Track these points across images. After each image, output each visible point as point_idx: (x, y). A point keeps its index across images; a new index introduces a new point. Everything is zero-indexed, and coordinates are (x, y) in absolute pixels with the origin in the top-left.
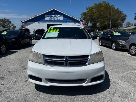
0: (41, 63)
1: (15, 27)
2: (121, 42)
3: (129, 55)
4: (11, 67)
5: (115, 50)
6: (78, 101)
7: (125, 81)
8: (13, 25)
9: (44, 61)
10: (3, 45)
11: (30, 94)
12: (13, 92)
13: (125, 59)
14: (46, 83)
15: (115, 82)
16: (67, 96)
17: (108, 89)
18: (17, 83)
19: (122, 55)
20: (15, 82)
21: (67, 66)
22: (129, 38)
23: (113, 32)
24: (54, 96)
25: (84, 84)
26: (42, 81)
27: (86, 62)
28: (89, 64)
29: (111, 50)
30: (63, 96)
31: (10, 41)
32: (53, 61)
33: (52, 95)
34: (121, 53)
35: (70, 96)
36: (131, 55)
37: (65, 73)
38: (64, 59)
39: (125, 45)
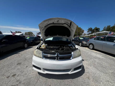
0: (40, 57)
1: (34, 35)
2: (84, 43)
3: (89, 49)
4: (27, 56)
5: (81, 46)
6: (65, 85)
7: (92, 66)
8: (33, 35)
9: (43, 56)
10: (26, 44)
11: (33, 77)
12: (23, 75)
13: (88, 51)
14: (44, 71)
15: (87, 68)
16: (57, 80)
17: (84, 74)
18: (28, 68)
19: (85, 49)
20: (27, 67)
21: (58, 60)
22: (88, 41)
23: (80, 38)
24: (49, 79)
25: (69, 73)
26: (41, 70)
27: (71, 57)
28: (72, 59)
29: (79, 46)
30: (55, 79)
31: (30, 42)
32: (49, 56)
33: (47, 79)
34: (84, 48)
35: (60, 80)
36: (90, 49)
37: (57, 65)
38: (56, 55)
39: (86, 44)
